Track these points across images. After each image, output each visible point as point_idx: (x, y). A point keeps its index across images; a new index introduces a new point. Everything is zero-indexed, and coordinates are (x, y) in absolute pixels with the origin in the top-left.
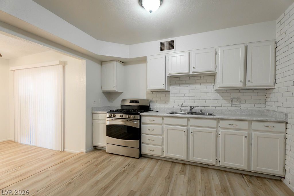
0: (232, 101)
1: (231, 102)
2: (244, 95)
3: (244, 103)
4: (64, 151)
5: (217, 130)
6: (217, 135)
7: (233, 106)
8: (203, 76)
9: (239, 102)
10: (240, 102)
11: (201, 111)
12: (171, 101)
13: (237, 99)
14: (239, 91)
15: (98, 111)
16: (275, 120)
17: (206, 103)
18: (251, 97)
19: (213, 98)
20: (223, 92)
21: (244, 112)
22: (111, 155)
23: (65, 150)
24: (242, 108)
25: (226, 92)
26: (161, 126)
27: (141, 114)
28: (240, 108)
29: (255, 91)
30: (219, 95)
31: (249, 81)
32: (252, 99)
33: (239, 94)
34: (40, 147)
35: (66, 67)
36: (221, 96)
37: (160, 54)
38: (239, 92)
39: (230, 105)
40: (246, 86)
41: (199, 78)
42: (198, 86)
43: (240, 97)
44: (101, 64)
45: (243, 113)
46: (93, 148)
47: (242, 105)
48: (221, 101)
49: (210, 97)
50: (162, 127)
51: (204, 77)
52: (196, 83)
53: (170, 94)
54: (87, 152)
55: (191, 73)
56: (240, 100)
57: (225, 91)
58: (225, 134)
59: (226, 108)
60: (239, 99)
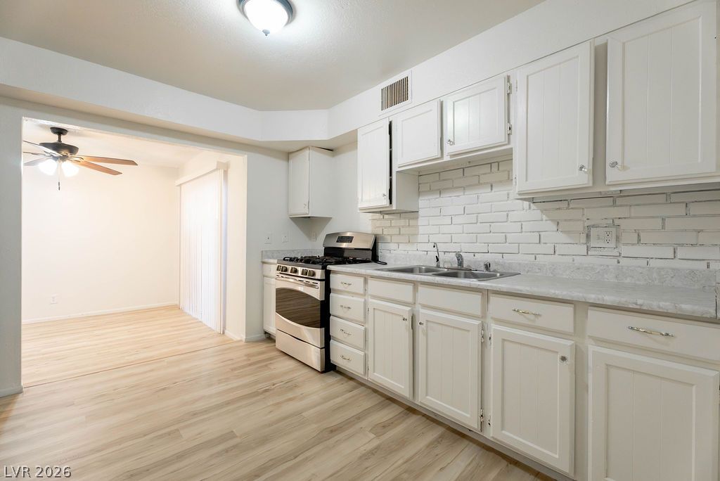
0: (588, 236)
1: (583, 240)
2: (633, 215)
3: (633, 244)
4: (224, 333)
5: (483, 325)
6: (484, 341)
7: (593, 253)
8: (498, 162)
9: (614, 240)
10: (618, 238)
11: (487, 267)
12: (420, 238)
13: (607, 229)
14: (614, 202)
15: (271, 258)
16: (671, 310)
17: (507, 244)
18: (660, 221)
19: (526, 226)
20: (559, 209)
21: (633, 277)
22: (282, 354)
23: (226, 332)
24: (624, 262)
25: (567, 208)
26: (363, 300)
27: (330, 267)
28: (619, 262)
29: (674, 198)
30: (544, 217)
31: (614, 164)
32: (663, 227)
33: (615, 212)
34: (200, 322)
35: (230, 171)
36: (552, 220)
37: (381, 117)
38: (614, 204)
39: (583, 249)
40: (607, 183)
41: (486, 169)
42: (485, 194)
43: (617, 222)
44: (288, 159)
45: (628, 280)
46: (264, 336)
47: (625, 250)
48: (553, 236)
49: (519, 224)
50: (365, 303)
51: (500, 163)
52: (479, 184)
53: (420, 218)
54: (248, 341)
55: (447, 158)
56: (615, 231)
57: (564, 205)
58: (504, 340)
59: (569, 259)
60: (613, 230)
